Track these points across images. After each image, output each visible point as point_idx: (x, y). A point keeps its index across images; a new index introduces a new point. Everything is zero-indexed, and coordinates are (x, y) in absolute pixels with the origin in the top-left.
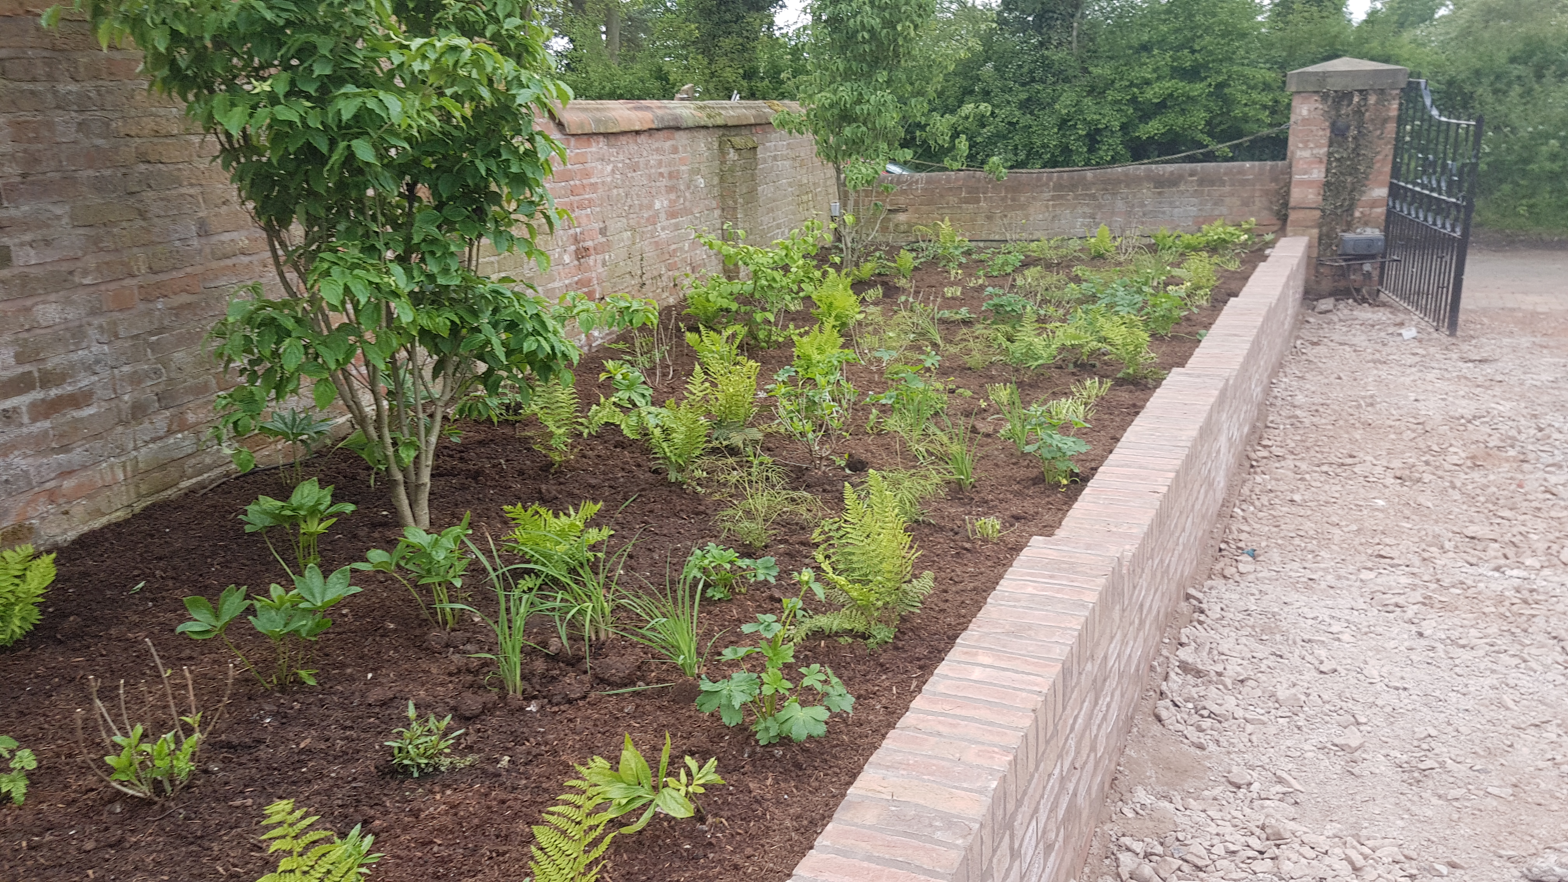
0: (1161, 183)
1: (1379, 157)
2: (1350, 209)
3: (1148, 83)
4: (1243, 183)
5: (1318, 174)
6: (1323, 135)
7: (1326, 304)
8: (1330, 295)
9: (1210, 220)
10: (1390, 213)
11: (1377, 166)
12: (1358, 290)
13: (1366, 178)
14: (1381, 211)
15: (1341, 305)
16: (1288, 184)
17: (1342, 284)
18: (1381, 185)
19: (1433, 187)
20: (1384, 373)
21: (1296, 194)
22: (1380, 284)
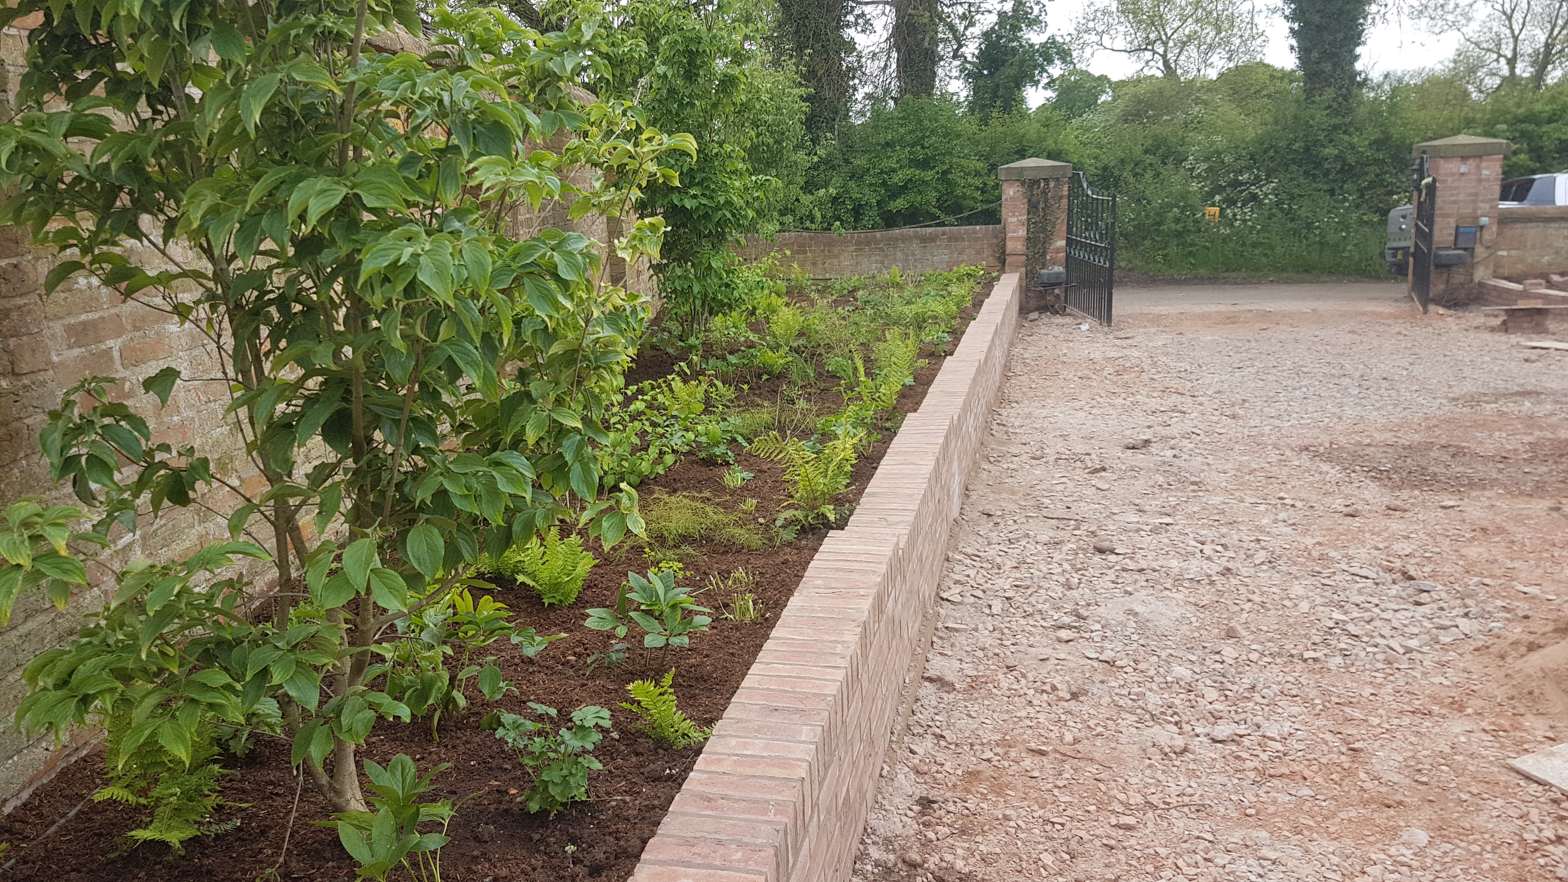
0: (924, 240)
1: (1059, 221)
2: (1044, 255)
3: (894, 170)
4: (977, 240)
5: (1022, 232)
6: (1023, 207)
7: (1034, 315)
8: (1036, 310)
9: (958, 264)
10: (1067, 256)
11: (1058, 226)
12: (1052, 306)
13: (1052, 235)
14: (1062, 255)
15: (1043, 316)
16: (1004, 240)
17: (1042, 303)
18: (1061, 239)
19: (1091, 238)
20: (1071, 344)
21: (1010, 246)
22: (1066, 302)
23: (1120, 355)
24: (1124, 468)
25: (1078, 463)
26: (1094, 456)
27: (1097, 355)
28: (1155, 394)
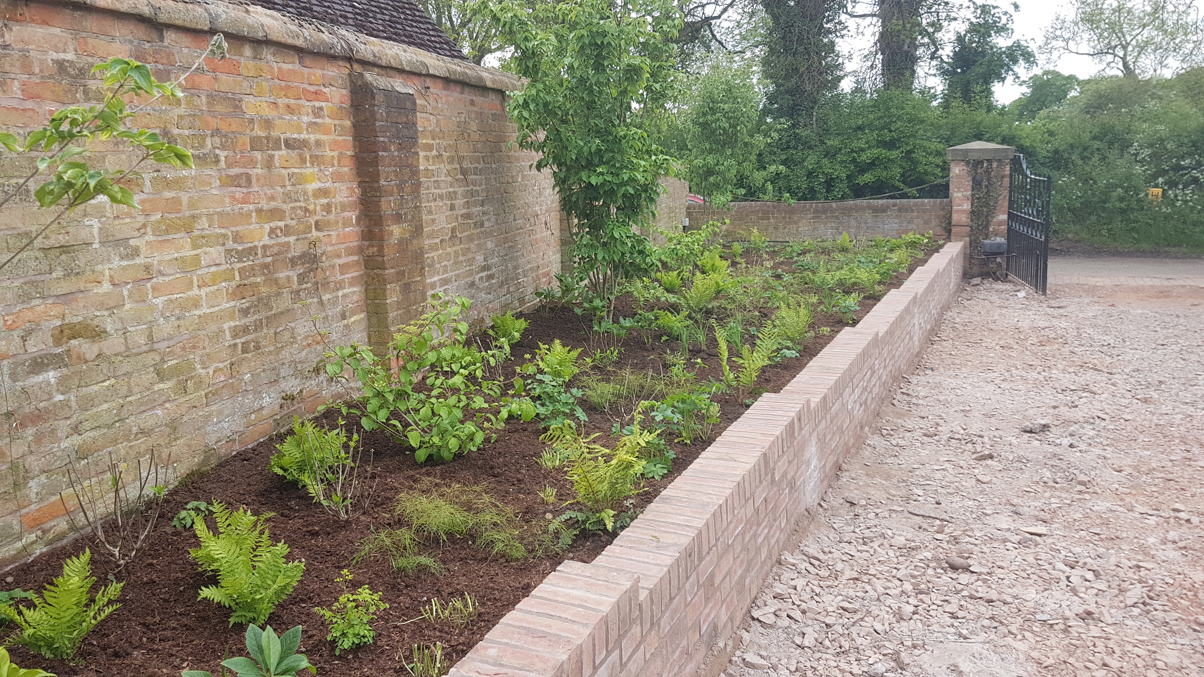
0: (876, 210)
1: (1001, 197)
2: (987, 226)
3: (863, 150)
4: (925, 211)
5: (967, 206)
6: (968, 184)
7: (976, 281)
8: (979, 276)
9: (906, 232)
10: (1009, 229)
11: (1000, 202)
12: (994, 273)
13: (995, 209)
14: (1004, 227)
15: (985, 281)
16: (950, 212)
17: (985, 269)
18: (1004, 213)
19: (1030, 214)
20: (1004, 311)
21: (955, 218)
22: (1007, 270)
23: (1047, 324)
24: (1011, 458)
25: (969, 445)
26: (986, 439)
27: (1025, 324)
28: (1071, 370)
